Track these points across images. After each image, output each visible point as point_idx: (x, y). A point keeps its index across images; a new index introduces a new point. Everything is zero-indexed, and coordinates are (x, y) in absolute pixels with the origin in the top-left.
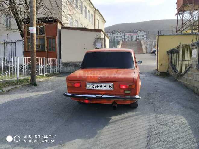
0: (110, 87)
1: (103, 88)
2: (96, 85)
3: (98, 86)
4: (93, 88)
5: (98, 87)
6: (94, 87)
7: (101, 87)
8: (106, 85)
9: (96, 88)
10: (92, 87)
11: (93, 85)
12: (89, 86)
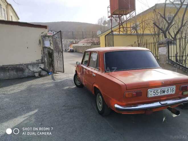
0: (173, 91)
1: (166, 93)
2: (159, 91)
3: (161, 91)
4: (156, 95)
5: (161, 93)
6: (157, 93)
7: (164, 92)
8: (169, 89)
9: (159, 94)
10: (154, 94)
11: (155, 92)
12: (151, 93)
